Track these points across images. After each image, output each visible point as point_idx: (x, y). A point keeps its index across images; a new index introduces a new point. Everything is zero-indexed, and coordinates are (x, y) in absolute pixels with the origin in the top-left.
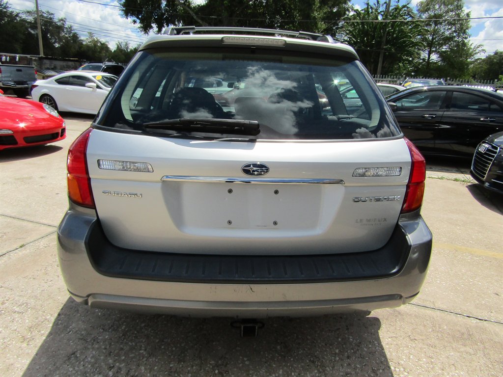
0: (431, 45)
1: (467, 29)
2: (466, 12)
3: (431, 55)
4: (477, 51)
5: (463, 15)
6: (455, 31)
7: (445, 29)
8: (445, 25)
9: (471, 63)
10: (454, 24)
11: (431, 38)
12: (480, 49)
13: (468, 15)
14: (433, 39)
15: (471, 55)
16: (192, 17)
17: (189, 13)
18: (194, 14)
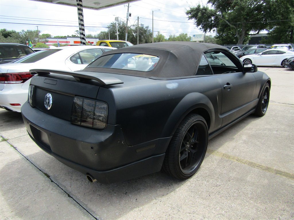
16: (227, 24)
17: (226, 22)
18: (228, 23)
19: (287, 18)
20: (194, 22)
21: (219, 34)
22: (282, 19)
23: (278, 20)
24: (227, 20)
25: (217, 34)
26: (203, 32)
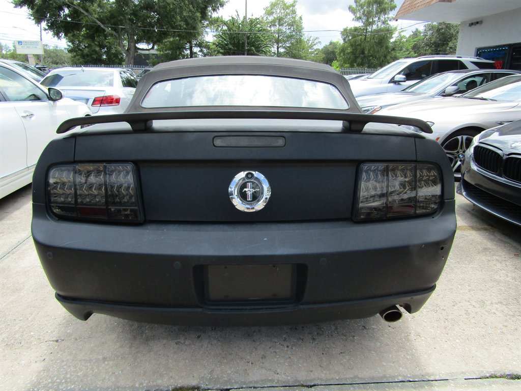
0: (278, 41)
1: (302, 29)
2: (299, 16)
3: (279, 49)
4: (315, 43)
5: (297, 18)
6: (294, 31)
7: (286, 29)
8: (286, 26)
9: (312, 53)
10: (293, 25)
11: (277, 36)
12: (317, 41)
13: (301, 18)
14: (279, 37)
15: (311, 47)
16: (99, 26)
17: (96, 23)
18: (101, 24)
19: (194, 28)
20: (27, 14)
21: (73, 44)
22: (185, 29)
23: (180, 29)
24: (97, 19)
25: (68, 43)
26: (54, 37)
